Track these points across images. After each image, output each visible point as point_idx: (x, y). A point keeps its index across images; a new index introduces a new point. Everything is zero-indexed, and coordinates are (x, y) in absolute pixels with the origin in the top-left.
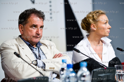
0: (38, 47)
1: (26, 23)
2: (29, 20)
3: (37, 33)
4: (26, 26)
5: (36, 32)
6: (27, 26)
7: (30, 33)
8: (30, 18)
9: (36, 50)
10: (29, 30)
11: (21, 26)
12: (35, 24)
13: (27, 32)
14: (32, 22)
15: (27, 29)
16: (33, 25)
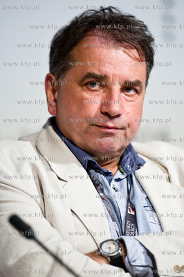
0: (127, 171)
5: (102, 105)
9: (117, 185)
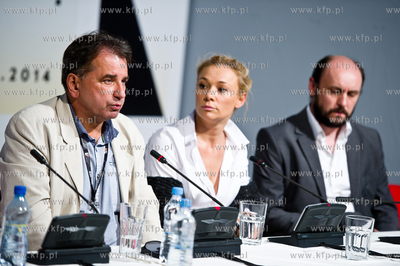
1: (87, 71)
2: (94, 62)
3: (117, 94)
4: (87, 78)
6: (92, 77)
7: (98, 96)
8: (99, 59)
10: (97, 88)
11: (74, 78)
12: (111, 74)
13: (92, 94)
14: (105, 68)
15: (92, 84)
16: (107, 76)
